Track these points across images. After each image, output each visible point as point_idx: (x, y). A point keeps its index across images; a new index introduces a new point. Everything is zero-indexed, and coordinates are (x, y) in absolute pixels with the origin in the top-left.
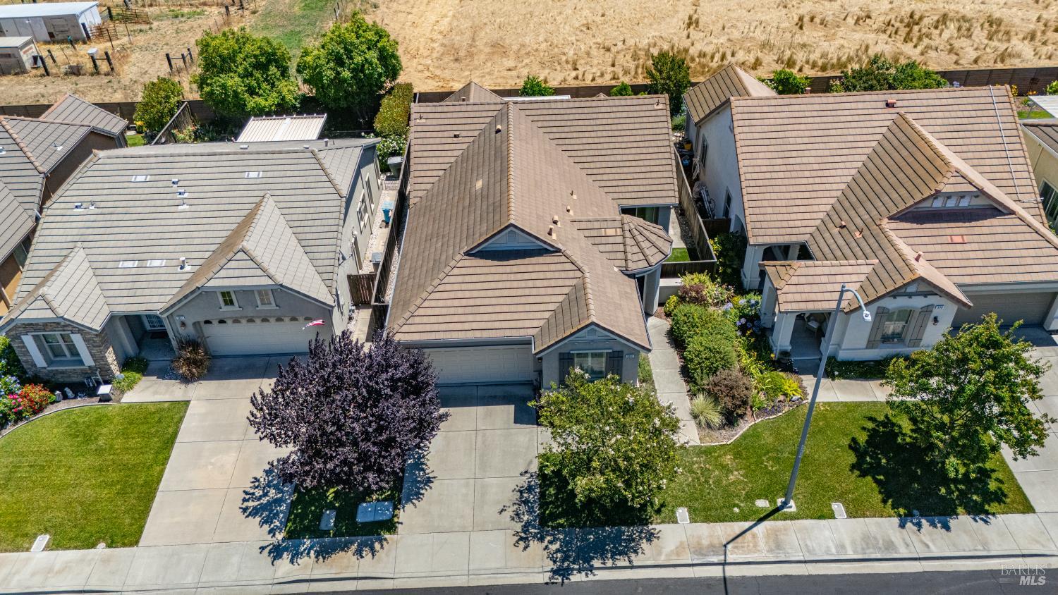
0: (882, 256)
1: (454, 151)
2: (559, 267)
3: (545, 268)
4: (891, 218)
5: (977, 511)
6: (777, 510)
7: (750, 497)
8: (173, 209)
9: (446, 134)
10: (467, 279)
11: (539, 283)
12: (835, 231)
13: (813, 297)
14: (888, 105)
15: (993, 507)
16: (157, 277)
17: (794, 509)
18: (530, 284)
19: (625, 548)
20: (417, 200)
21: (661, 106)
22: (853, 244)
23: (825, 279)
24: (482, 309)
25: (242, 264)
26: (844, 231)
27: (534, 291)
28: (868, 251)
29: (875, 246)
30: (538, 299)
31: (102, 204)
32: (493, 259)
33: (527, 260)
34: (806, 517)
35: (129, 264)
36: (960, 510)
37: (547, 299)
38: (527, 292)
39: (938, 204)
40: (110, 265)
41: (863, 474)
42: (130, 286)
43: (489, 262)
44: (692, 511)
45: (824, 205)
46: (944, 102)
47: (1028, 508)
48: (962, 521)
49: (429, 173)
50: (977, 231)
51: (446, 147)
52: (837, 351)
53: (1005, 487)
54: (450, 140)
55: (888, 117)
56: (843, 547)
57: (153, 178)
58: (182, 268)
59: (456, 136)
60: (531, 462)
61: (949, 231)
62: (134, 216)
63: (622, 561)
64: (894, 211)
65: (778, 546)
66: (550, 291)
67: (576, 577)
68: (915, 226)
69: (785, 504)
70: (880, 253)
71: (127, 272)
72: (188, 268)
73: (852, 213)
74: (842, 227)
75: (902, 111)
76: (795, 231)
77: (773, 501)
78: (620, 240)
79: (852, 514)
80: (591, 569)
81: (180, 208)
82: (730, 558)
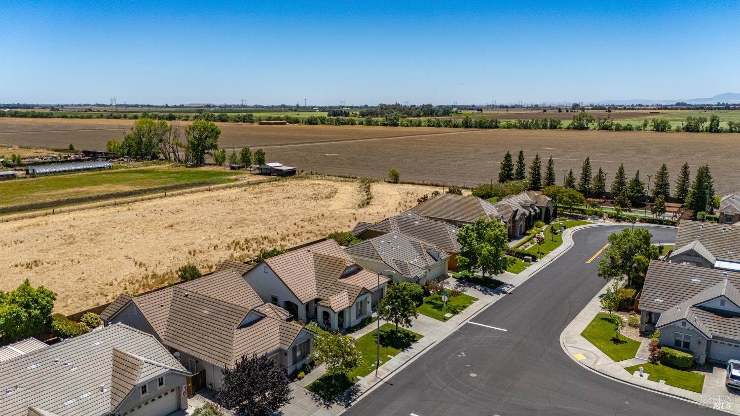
0: (347, 288)
1: (166, 312)
2: (270, 321)
3: (266, 323)
4: (339, 279)
5: (414, 341)
6: (378, 364)
7: (369, 365)
8: (69, 372)
9: (157, 307)
10: (244, 337)
11: (268, 329)
12: (325, 290)
13: (340, 305)
14: (309, 251)
15: (416, 339)
16: (92, 400)
17: (381, 362)
18: (265, 330)
19: (356, 391)
20: (164, 337)
21: (234, 272)
22: (334, 290)
23: (339, 300)
24: (257, 345)
25: (149, 368)
26: (327, 288)
27: (269, 332)
28: (341, 289)
29: (342, 287)
30: (272, 334)
31: (23, 385)
32: (247, 327)
33: (256, 324)
34: (386, 362)
35: (71, 402)
36: (411, 343)
37: (274, 333)
38: (266, 333)
39: (347, 271)
40: (60, 406)
41: (387, 347)
42: (81, 409)
43: (246, 329)
44: (360, 375)
45: (314, 285)
46: (321, 247)
47: (422, 336)
48: (413, 345)
49: (161, 324)
50: (359, 276)
51: (161, 312)
52: (350, 324)
53: (414, 334)
54: (160, 309)
55: (311, 255)
56: (400, 362)
57: (41, 364)
58: (102, 391)
59: (162, 306)
60: (305, 391)
61: (354, 278)
62: (49, 383)
63: (359, 394)
64: (339, 277)
65: (388, 370)
66: (273, 330)
67: (353, 404)
68: (346, 279)
69: (378, 362)
70: (345, 288)
71: (73, 405)
72: (105, 390)
73: (325, 283)
74: (326, 288)
75: (314, 252)
76: (312, 295)
77: (375, 364)
78: (273, 311)
79: (394, 355)
80: (355, 400)
81: (72, 370)
82: (382, 378)
